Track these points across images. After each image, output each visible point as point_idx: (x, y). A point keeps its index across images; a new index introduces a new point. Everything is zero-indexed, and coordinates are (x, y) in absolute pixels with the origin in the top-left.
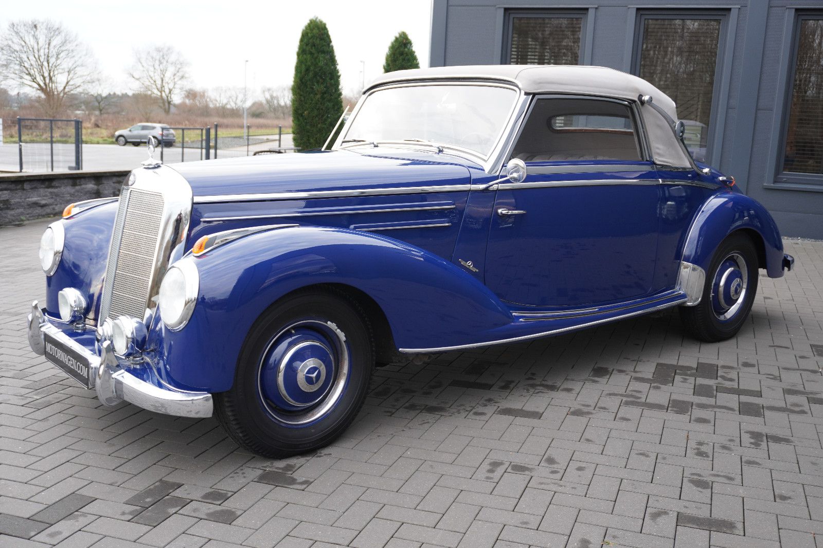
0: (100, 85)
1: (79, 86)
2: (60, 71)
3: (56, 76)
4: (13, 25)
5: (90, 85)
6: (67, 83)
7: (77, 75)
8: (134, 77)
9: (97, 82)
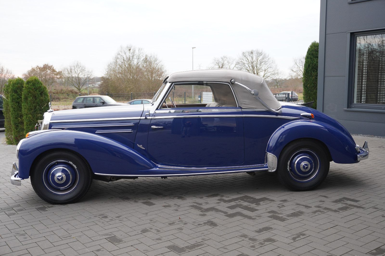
0: (278, 75)
1: (269, 76)
2: (261, 70)
3: (260, 73)
4: (244, 53)
5: (274, 76)
6: (264, 75)
7: (268, 72)
8: (293, 71)
9: (277, 74)
